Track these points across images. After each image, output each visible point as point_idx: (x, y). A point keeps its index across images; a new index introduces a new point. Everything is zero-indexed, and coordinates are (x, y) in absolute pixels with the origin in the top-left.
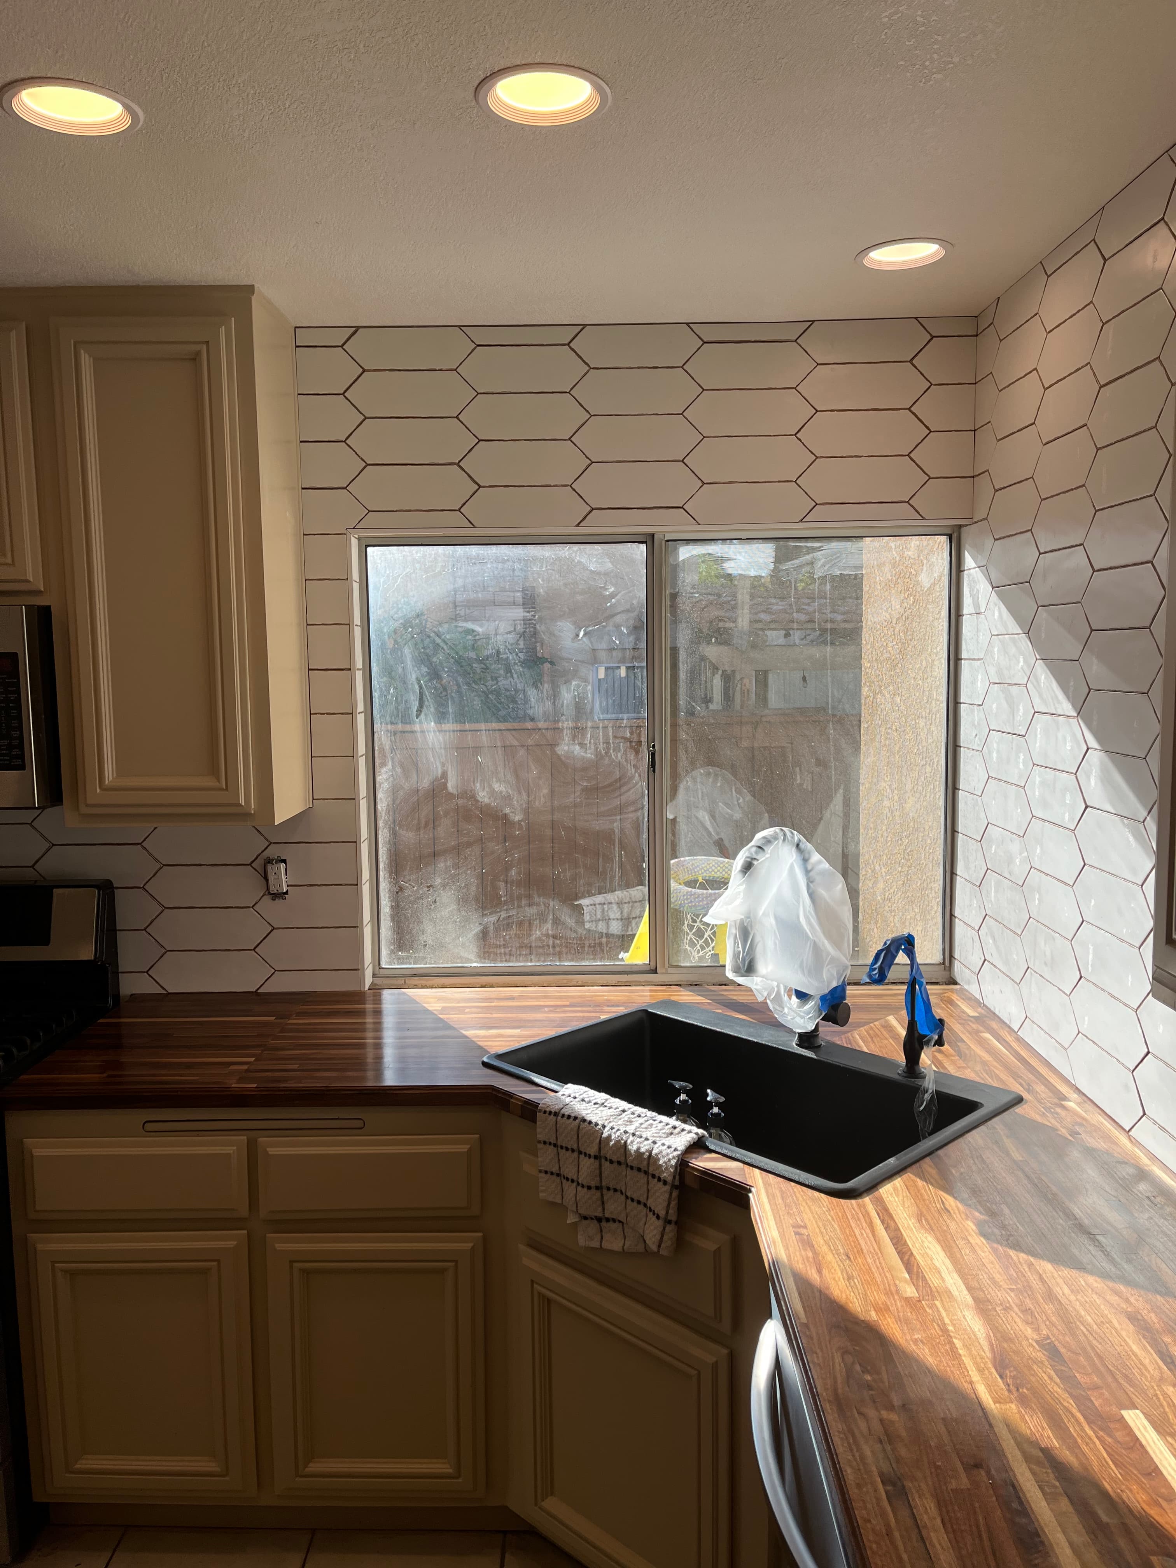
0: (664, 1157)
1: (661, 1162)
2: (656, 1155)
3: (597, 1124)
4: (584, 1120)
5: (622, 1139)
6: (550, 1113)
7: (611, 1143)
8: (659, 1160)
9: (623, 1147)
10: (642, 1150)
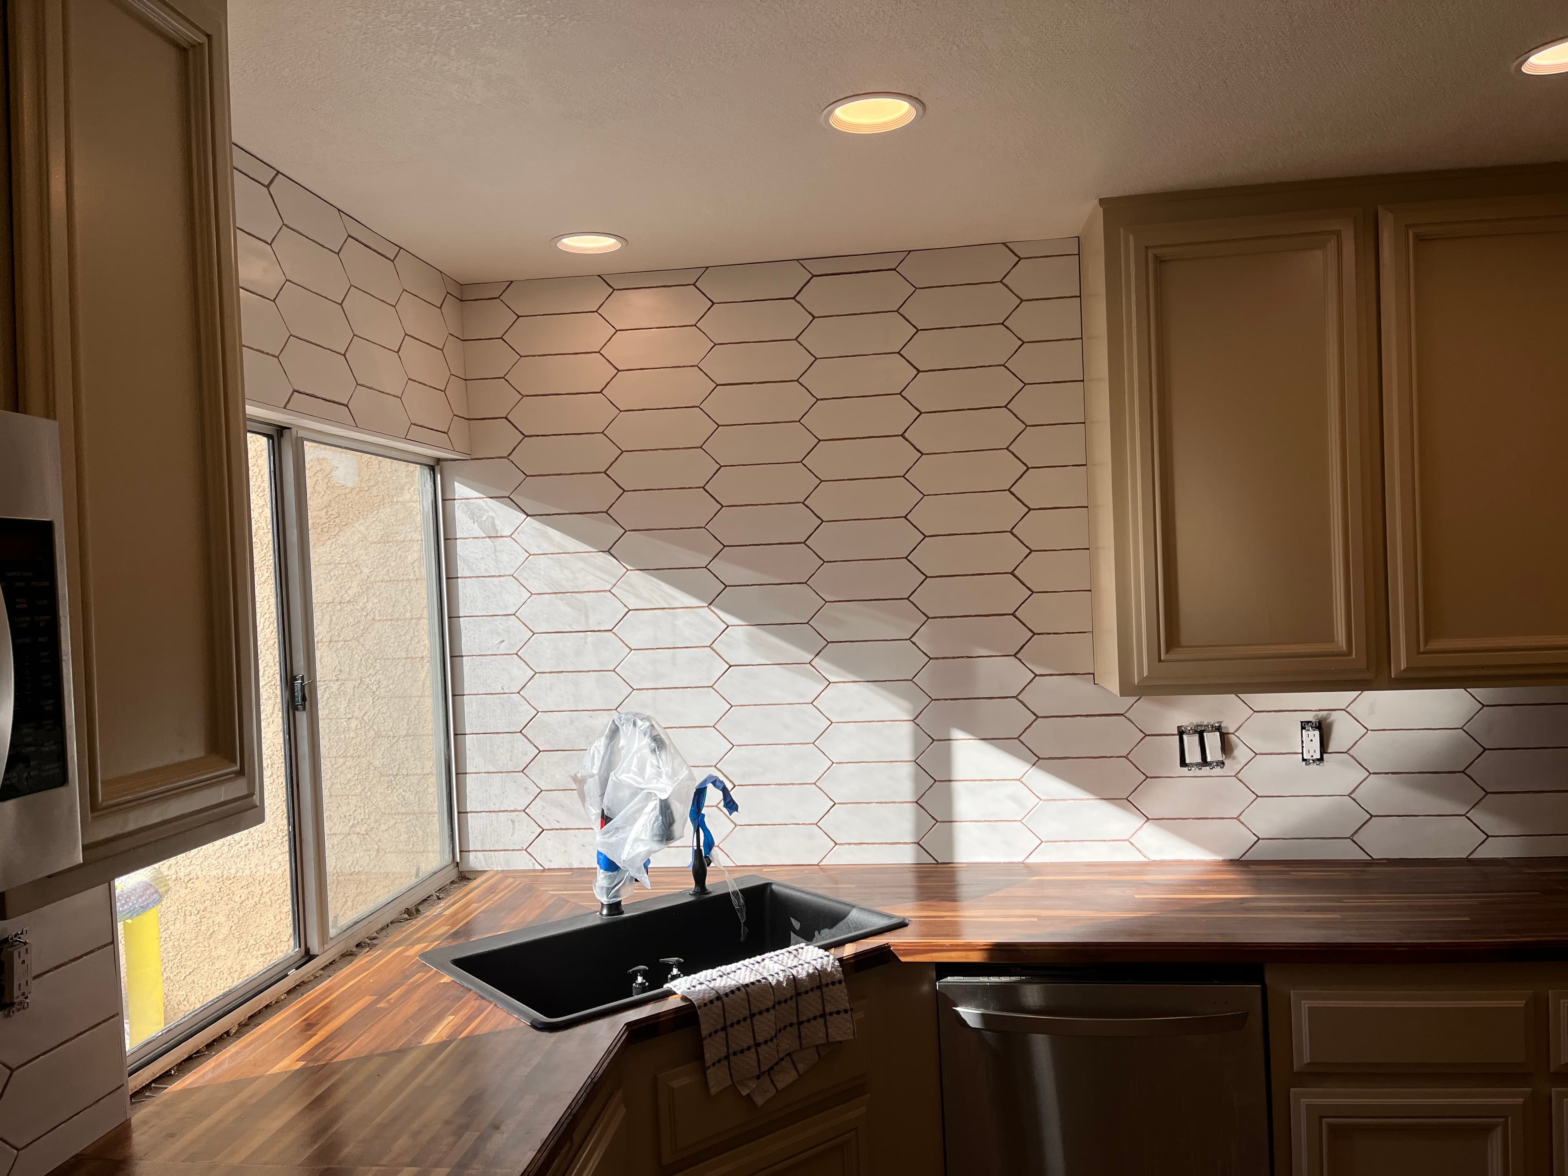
0: (828, 965)
1: (829, 969)
2: (821, 968)
3: (759, 981)
4: (747, 985)
5: (789, 976)
6: (711, 1002)
7: (784, 985)
8: (826, 969)
9: (794, 981)
10: (811, 971)
